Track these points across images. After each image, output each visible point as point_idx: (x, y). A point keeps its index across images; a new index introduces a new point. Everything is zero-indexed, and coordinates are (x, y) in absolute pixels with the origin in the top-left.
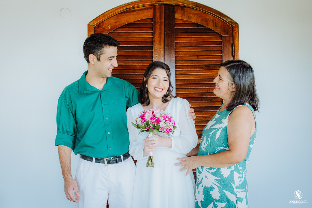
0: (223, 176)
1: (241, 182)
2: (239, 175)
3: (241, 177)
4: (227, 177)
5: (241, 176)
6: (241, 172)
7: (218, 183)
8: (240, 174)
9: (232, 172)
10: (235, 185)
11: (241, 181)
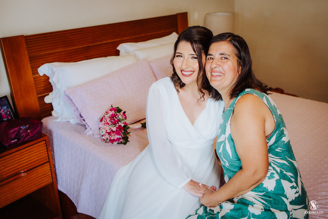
0: (267, 190)
1: (297, 195)
2: (292, 185)
3: (296, 187)
4: (273, 190)
5: (295, 185)
6: (293, 180)
7: (262, 199)
8: (291, 182)
9: (278, 182)
10: (287, 199)
11: (297, 192)
